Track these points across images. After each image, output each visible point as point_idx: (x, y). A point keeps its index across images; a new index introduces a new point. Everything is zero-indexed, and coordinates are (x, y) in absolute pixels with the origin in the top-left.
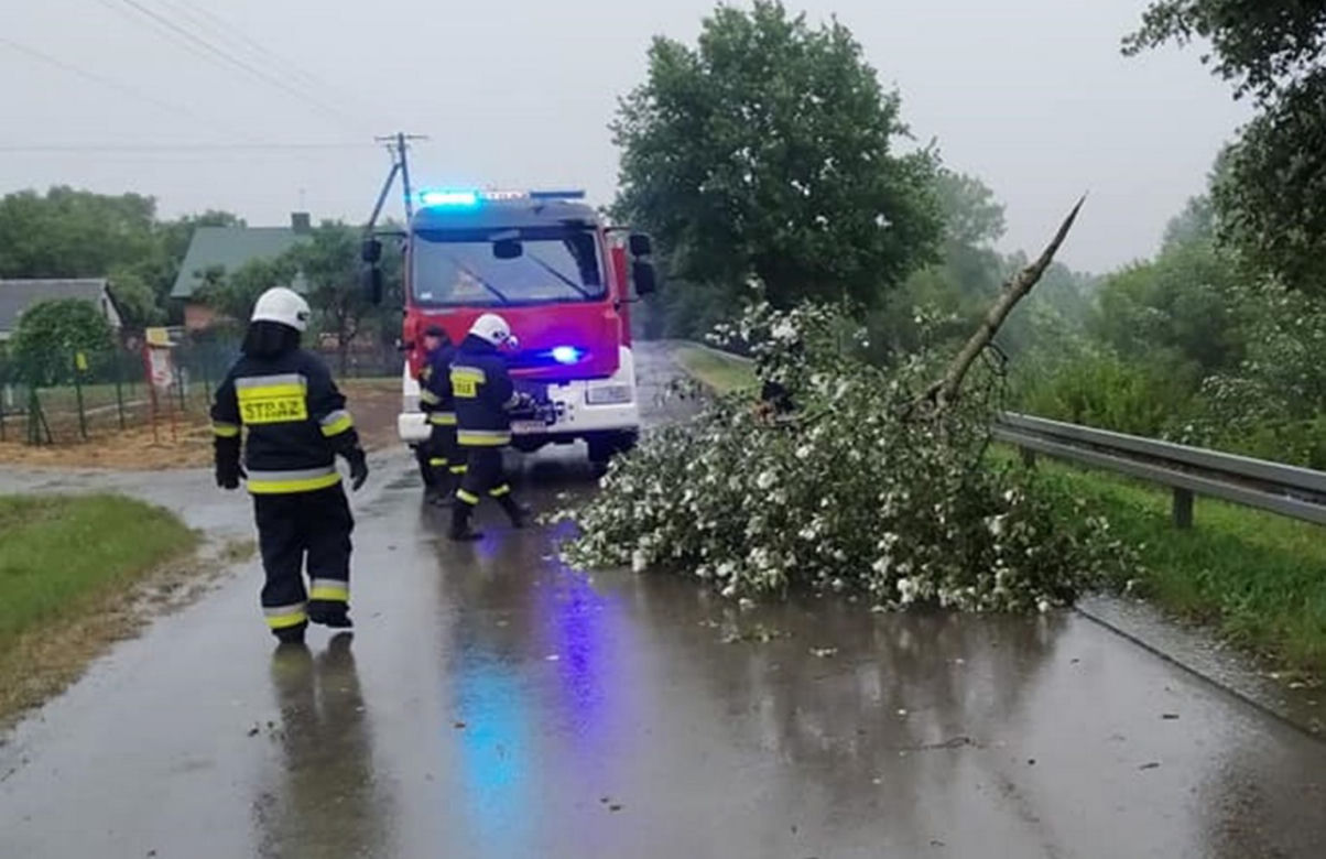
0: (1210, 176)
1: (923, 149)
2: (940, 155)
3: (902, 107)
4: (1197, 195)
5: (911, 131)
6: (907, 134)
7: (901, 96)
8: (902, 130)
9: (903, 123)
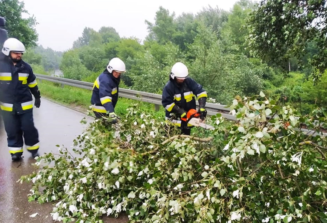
0: (83, 33)
1: (31, 17)
2: (36, 19)
3: (25, 5)
4: (80, 37)
5: (28, 12)
6: (27, 13)
7: (24, 2)
8: (26, 12)
9: (26, 10)
